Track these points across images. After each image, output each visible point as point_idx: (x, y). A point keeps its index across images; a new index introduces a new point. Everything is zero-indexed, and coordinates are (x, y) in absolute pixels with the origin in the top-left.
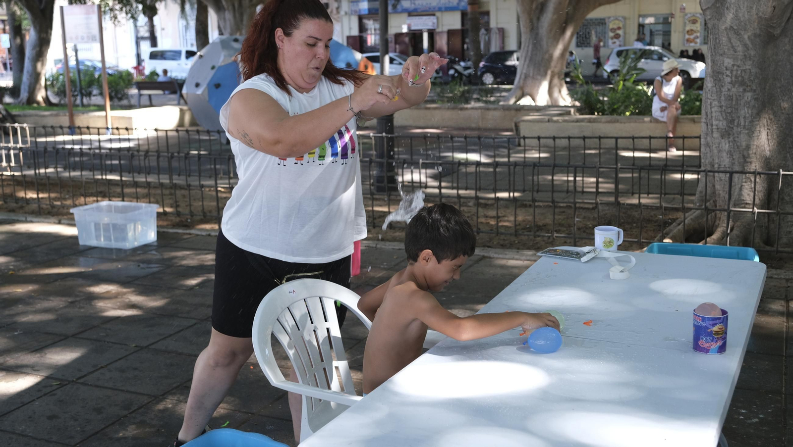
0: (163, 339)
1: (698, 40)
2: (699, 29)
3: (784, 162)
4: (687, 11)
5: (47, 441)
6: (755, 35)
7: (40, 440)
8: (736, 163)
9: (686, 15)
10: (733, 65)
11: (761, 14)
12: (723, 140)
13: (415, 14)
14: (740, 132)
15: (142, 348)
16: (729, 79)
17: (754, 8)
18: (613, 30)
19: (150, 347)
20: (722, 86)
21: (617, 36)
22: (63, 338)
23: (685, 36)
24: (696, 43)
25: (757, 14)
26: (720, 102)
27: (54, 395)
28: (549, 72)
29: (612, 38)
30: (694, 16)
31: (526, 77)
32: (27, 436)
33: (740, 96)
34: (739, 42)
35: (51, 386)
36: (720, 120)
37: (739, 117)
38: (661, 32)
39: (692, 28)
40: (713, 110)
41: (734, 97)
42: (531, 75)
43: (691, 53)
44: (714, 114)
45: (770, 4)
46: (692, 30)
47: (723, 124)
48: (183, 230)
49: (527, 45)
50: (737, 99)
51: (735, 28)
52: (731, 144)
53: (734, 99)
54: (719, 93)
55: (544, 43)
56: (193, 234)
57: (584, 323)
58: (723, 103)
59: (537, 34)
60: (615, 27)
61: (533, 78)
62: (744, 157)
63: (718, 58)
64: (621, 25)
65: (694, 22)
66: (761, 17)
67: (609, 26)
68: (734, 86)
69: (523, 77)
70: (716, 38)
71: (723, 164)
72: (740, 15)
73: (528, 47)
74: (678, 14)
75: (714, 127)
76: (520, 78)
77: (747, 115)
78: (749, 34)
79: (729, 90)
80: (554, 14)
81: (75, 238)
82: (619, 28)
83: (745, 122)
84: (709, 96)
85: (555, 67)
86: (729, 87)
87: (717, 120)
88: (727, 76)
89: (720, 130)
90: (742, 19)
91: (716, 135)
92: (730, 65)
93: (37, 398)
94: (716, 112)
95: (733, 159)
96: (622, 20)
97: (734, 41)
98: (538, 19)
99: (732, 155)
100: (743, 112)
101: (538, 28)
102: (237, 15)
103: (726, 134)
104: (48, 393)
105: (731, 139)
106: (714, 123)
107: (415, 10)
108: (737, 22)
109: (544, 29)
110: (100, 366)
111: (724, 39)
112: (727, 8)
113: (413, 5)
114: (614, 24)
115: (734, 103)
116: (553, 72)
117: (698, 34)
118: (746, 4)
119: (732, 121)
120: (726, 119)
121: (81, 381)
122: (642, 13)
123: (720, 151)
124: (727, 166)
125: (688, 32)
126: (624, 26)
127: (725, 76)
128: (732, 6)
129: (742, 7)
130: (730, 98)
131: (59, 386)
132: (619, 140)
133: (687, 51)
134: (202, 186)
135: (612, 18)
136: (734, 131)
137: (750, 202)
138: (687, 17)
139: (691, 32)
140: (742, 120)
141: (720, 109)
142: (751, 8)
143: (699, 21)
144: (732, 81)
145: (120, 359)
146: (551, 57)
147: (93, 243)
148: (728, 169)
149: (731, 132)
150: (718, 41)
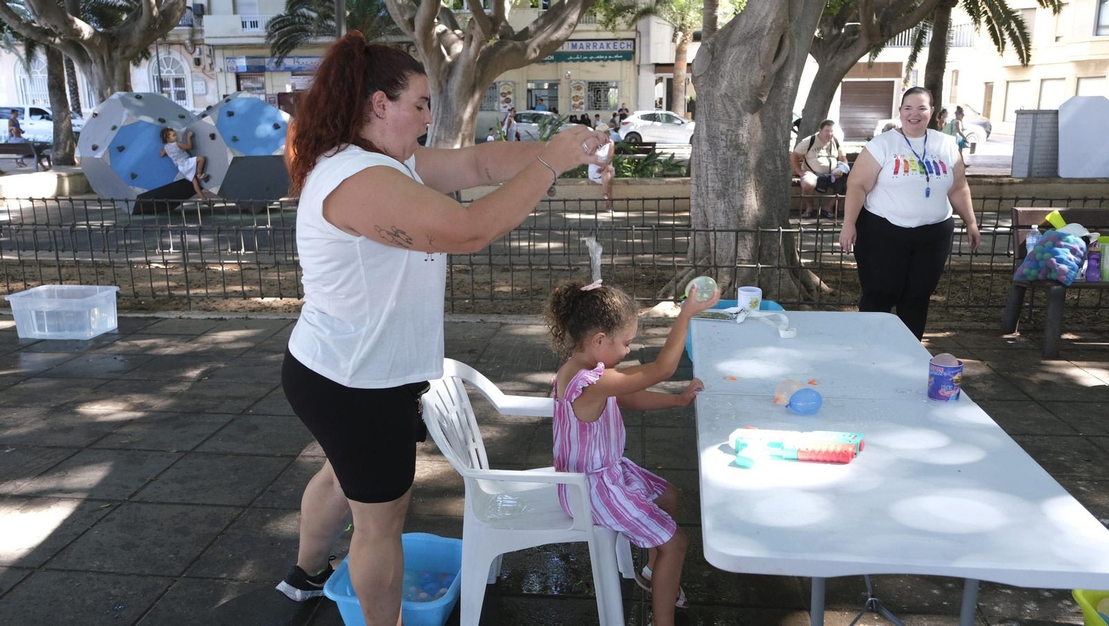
0: (205, 441)
1: (583, 106)
2: (583, 95)
3: (770, 221)
4: (572, 78)
5: (139, 575)
6: (747, 102)
7: (128, 575)
8: (732, 222)
9: (571, 82)
10: (728, 130)
11: (752, 83)
12: (719, 201)
13: (300, 73)
14: (735, 193)
15: (187, 453)
16: (723, 144)
17: (747, 77)
18: (503, 94)
19: (197, 451)
20: (718, 150)
21: (508, 101)
22: (76, 451)
23: (571, 102)
24: (582, 109)
25: (749, 83)
26: (715, 165)
27: (113, 519)
28: (460, 135)
29: (503, 103)
30: (578, 83)
31: (438, 140)
32: (109, 573)
33: (734, 159)
34: (733, 109)
35: (101, 509)
36: (716, 182)
37: (733, 179)
38: (547, 98)
39: (577, 94)
40: (708, 172)
41: (729, 160)
42: (443, 138)
43: (579, 118)
44: (709, 177)
45: (761, 73)
46: (577, 96)
47: (718, 186)
48: (146, 313)
49: (437, 107)
50: (732, 162)
51: (730, 95)
52: (726, 204)
53: (729, 162)
54: (714, 156)
55: (454, 105)
56: (159, 318)
57: (809, 383)
58: (718, 166)
59: (447, 97)
60: (506, 91)
61: (445, 141)
62: (738, 215)
63: (713, 123)
64: (511, 90)
65: (579, 88)
66: (752, 86)
67: (499, 90)
68: (729, 150)
69: (434, 140)
70: (711, 104)
71: (719, 224)
72: (734, 83)
73: (438, 109)
74: (563, 81)
75: (710, 189)
76: (431, 142)
77: (741, 177)
78: (742, 101)
79: (724, 153)
80: (463, 77)
81: (13, 329)
82: (509, 93)
83: (739, 184)
84: (704, 159)
85: (466, 130)
86: (725, 151)
87: (712, 182)
88: (722, 140)
89: (715, 191)
90: (736, 87)
91: (711, 196)
92: (725, 130)
93: (92, 526)
94: (712, 174)
95: (729, 219)
96: (512, 85)
97: (729, 107)
98: (447, 81)
99: (728, 215)
100: (737, 174)
101: (447, 91)
102: (107, 69)
103: (722, 195)
104: (102, 518)
105: (727, 200)
106: (710, 185)
107: (299, 69)
108: (731, 89)
109: (454, 92)
110: (148, 479)
111: (719, 106)
112: (721, 76)
113: (296, 64)
114: (504, 88)
115: (729, 166)
116: (463, 135)
117: (583, 100)
118: (739, 73)
119: (727, 183)
120: (721, 181)
121: (136, 498)
122: (530, 79)
123: (715, 211)
124: (723, 225)
125: (574, 97)
126: (514, 90)
127: (720, 141)
128: (727, 74)
129: (735, 75)
130: (725, 161)
131: (111, 509)
132: (599, 203)
133: (575, 116)
134: (131, 264)
135: (502, 83)
136: (729, 192)
137: (745, 258)
138: (572, 84)
139: (576, 98)
140: (736, 182)
141: (715, 171)
142: (745, 76)
143: (583, 87)
144: (727, 145)
145: (168, 468)
146: (461, 119)
147: (36, 334)
148: (724, 228)
149: (726, 193)
150: (713, 107)
